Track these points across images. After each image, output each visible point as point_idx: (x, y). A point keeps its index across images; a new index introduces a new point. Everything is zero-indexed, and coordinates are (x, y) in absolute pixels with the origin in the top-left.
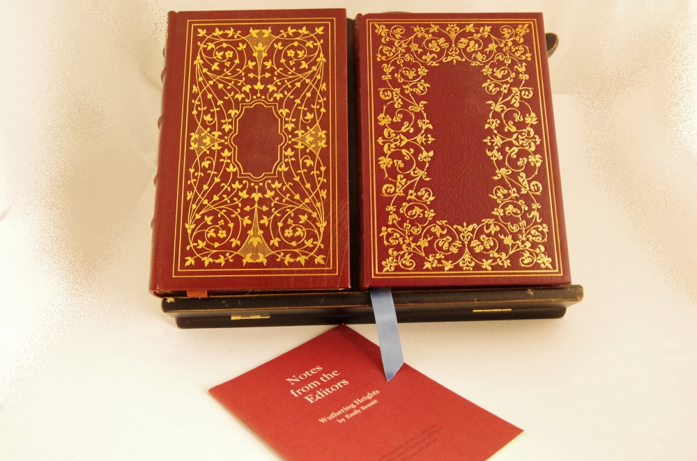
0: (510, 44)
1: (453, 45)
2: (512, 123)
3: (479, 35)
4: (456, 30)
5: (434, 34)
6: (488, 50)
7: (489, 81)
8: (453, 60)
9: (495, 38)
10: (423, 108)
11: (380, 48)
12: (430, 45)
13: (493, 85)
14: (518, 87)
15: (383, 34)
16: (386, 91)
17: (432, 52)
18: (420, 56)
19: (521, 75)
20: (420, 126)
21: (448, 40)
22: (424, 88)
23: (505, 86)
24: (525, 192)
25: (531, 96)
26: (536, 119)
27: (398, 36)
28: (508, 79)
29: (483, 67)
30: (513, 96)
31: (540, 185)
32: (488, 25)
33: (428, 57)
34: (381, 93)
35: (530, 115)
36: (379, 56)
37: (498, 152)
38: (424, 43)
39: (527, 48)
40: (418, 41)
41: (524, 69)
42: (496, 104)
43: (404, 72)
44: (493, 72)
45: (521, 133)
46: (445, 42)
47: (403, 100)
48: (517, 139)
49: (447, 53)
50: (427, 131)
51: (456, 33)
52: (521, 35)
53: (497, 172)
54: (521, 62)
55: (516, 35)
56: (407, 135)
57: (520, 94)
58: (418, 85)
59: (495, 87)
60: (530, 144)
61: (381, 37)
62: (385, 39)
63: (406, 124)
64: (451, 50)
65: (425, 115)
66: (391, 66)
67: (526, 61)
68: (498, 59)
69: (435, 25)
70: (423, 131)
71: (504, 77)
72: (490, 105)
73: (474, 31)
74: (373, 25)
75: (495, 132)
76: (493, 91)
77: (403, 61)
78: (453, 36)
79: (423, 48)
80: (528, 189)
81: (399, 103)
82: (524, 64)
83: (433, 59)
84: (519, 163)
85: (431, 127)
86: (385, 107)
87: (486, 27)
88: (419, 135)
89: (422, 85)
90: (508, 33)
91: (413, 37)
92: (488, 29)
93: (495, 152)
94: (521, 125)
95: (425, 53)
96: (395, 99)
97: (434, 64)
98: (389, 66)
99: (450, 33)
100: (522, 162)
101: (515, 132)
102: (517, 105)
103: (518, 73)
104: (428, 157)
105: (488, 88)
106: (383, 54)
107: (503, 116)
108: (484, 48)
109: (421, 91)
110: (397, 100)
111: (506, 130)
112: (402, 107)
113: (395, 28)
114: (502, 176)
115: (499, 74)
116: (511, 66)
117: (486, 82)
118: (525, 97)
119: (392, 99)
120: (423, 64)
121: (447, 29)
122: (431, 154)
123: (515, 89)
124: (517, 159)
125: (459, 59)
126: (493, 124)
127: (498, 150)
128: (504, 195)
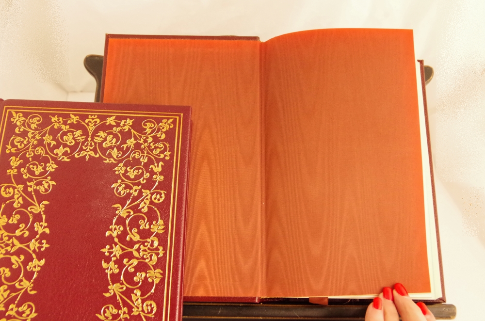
0: (150, 140)
1: (89, 139)
2: (136, 230)
3: (119, 129)
4: (96, 122)
5: (72, 125)
6: (125, 146)
7: (119, 181)
8: (86, 155)
9: (135, 133)
10: (43, 209)
11: (12, 139)
12: (65, 138)
13: (123, 186)
14: (150, 190)
15: (18, 124)
16: (9, 187)
17: (65, 146)
18: (52, 150)
19: (155, 176)
20: (36, 229)
21: (85, 133)
22: (49, 186)
23: (135, 187)
24: (137, 313)
25: (161, 200)
26: (163, 227)
27: (33, 126)
28: (141, 180)
29: (116, 165)
30: (142, 200)
31: (154, 305)
32: (131, 118)
33: (60, 151)
34: (3, 189)
35: (157, 222)
36: (9, 147)
37: (115, 264)
38: (59, 135)
39: (168, 145)
40: (54, 132)
41: (160, 169)
42: (122, 208)
43: (31, 166)
44: (126, 171)
45: (143, 243)
46: (82, 135)
47: (24, 199)
48: (138, 250)
49: (81, 147)
50: (43, 236)
51: (95, 125)
52: (164, 130)
53: (109, 287)
54: (158, 161)
55: (159, 130)
56: (21, 239)
57: (151, 198)
58: (43, 182)
59: (125, 188)
60: (151, 256)
61: (16, 126)
62: (20, 128)
63: (22, 226)
64: (86, 144)
65: (44, 217)
66: (20, 159)
67: (163, 160)
68: (135, 156)
69: (75, 115)
70: (38, 236)
71: (137, 177)
72: (116, 209)
73: (115, 124)
74: (10, 112)
75: (116, 240)
76: (122, 193)
77: (33, 154)
78: (91, 128)
79: (57, 141)
80: (140, 309)
81: (19, 203)
82: (161, 163)
83: (65, 154)
84: (135, 278)
85: (47, 231)
86: (3, 206)
87: (128, 119)
88: (33, 240)
89: (47, 182)
90: (151, 128)
91: (49, 127)
92: (130, 122)
93: (112, 264)
94: (145, 234)
95: (57, 147)
96: (16, 197)
97: (66, 159)
98: (18, 159)
99: (88, 125)
100: (139, 277)
101: (138, 242)
102: (145, 210)
103: (152, 173)
104: (39, 266)
105: (117, 189)
106: (13, 146)
107: (127, 222)
108: (121, 144)
109: (45, 189)
110: (18, 198)
111: (128, 239)
112: (22, 206)
113: (32, 118)
114: (115, 293)
115: (132, 174)
116: (146, 166)
117: (117, 182)
118: (156, 201)
119: (13, 197)
120: (54, 159)
121: (87, 121)
122: (43, 262)
123: (146, 192)
124: (134, 274)
125: (92, 154)
126: (115, 231)
127: (116, 262)
128: (113, 315)
